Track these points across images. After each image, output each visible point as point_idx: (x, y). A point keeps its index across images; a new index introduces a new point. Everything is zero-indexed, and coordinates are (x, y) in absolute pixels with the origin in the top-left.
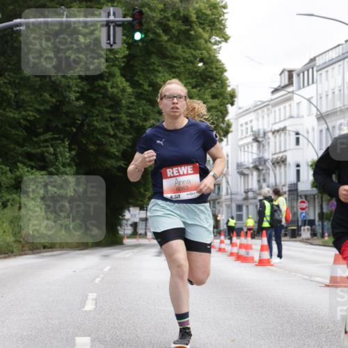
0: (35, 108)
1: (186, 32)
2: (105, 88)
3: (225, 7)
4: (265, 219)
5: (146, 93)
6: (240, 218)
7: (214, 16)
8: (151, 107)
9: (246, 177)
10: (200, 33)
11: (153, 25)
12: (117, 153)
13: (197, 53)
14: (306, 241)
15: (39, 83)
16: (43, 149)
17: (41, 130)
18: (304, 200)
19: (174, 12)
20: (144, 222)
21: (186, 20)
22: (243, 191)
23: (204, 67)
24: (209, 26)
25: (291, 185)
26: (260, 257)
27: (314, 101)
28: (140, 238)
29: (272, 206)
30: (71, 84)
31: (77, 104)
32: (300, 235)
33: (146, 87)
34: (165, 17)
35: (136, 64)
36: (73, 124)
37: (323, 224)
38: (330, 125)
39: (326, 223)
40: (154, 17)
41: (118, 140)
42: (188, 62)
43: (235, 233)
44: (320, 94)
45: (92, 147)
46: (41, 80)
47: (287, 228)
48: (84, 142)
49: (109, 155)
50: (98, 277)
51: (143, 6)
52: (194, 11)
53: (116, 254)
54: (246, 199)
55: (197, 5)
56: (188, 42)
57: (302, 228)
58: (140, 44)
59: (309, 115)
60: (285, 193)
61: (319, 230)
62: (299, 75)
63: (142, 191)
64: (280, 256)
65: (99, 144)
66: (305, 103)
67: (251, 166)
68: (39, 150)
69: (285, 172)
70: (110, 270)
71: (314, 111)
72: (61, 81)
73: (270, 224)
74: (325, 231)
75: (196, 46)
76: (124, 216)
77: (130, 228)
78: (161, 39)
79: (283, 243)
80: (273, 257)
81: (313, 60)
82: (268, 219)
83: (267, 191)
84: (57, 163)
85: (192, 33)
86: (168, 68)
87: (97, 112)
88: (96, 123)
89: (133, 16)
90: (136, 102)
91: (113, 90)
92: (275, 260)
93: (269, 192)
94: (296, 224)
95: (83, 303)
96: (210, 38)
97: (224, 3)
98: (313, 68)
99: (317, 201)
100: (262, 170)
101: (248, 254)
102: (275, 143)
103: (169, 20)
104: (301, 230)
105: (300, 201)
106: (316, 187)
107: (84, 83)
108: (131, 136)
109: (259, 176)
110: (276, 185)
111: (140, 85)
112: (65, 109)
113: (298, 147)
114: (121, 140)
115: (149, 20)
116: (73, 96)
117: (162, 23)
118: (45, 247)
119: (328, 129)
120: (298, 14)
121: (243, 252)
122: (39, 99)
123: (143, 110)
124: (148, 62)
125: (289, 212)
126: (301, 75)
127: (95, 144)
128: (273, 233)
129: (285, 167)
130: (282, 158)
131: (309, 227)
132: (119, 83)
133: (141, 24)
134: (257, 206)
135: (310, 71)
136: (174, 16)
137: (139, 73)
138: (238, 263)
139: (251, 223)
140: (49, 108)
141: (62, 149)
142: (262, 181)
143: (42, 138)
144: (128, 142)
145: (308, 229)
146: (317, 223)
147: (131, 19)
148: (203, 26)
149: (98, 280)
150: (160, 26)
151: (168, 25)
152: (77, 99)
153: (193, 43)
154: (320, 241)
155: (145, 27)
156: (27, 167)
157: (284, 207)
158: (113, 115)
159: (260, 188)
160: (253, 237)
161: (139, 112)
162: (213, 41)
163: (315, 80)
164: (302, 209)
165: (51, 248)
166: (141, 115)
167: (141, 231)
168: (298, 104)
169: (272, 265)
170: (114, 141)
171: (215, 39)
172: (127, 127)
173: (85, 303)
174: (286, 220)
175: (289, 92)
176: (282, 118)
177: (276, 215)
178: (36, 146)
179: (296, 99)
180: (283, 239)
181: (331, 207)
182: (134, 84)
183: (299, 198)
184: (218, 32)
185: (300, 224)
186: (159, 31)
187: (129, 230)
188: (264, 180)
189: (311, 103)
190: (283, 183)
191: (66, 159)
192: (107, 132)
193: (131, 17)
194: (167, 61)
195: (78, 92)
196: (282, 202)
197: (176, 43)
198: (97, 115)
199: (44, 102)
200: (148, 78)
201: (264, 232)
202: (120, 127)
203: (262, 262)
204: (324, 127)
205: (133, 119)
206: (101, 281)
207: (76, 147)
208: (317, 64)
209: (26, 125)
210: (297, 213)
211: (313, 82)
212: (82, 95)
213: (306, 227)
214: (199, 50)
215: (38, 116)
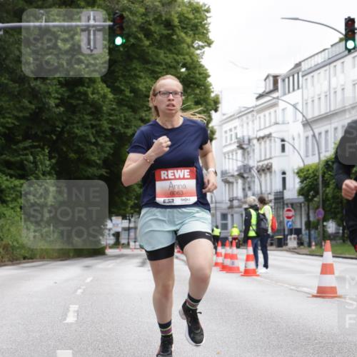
0: (14, 115)
1: (168, 37)
2: (85, 94)
3: (208, 11)
4: (251, 228)
5: (127, 99)
6: (225, 227)
7: (196, 21)
8: (132, 114)
9: (231, 185)
10: (182, 38)
11: (135, 30)
12: (98, 161)
13: (180, 58)
14: (292, 251)
15: (17, 89)
16: (22, 157)
17: (20, 138)
18: (290, 208)
19: (156, 16)
20: (127, 232)
21: (168, 24)
22: (227, 199)
23: (186, 73)
24: (192, 30)
25: (277, 193)
26: (246, 267)
27: (300, 107)
28: (122, 248)
29: (258, 215)
30: (50, 90)
31: (57, 110)
32: (287, 244)
33: (128, 93)
34: (147, 21)
35: (117, 70)
36: (53, 131)
37: (309, 233)
38: (317, 132)
39: (312, 232)
40: (135, 22)
41: (99, 148)
42: (170, 67)
43: (220, 243)
44: (306, 100)
45: (72, 155)
46: (19, 87)
47: (273, 237)
48: (65, 149)
49: (89, 163)
50: (80, 288)
51: (124, 10)
52: (177, 15)
53: (98, 264)
54: (231, 207)
55: (180, 9)
56: (170, 47)
57: (289, 237)
58: (122, 49)
59: (294, 122)
60: (271, 201)
61: (306, 239)
62: (284, 80)
63: (124, 199)
64: (266, 266)
65: (80, 151)
66: (290, 109)
67: (236, 173)
68: (18, 159)
69: (271, 179)
70: (92, 281)
71: (300, 117)
72: (40, 88)
73: (256, 233)
74: (312, 240)
75: (179, 51)
76: (107, 225)
77: (112, 237)
78: (142, 44)
79: (269, 252)
80: (259, 267)
81: (298, 65)
82: (255, 228)
83: (252, 199)
84: (37, 172)
85: (175, 37)
86: (151, 74)
87: (77, 119)
88: (76, 131)
89: (113, 20)
90: (118, 109)
91: (94, 96)
92: (261, 270)
93: (254, 200)
94: (282, 233)
95: (65, 316)
96: (193, 42)
97: (207, 7)
98: (298, 73)
99: (303, 209)
100: (248, 177)
101: (233, 264)
102: (260, 150)
103: (151, 25)
104: (287, 240)
105: (286, 209)
106: (302, 195)
107: (64, 89)
108: (113, 144)
109: (244, 184)
110: (261, 193)
111: (121, 92)
112: (44, 116)
113: (283, 154)
114: (103, 147)
115: (130, 24)
116: (52, 103)
117: (143, 27)
118: (25, 258)
119: (314, 136)
120: (283, 18)
121: (228, 262)
122: (17, 106)
123: (125, 117)
124: (129, 68)
125: (275, 220)
126: (287, 80)
127: (75, 152)
128: (259, 242)
129: (271, 175)
130: (267, 165)
131: (296, 236)
132: (100, 89)
133: (122, 28)
134: (242, 215)
135: (296, 76)
136: (156, 20)
137: (120, 79)
138: (224, 274)
139: (235, 232)
140: (28, 115)
141: (42, 157)
142: (247, 189)
143: (21, 145)
144: (109, 149)
145: (294, 238)
146: (303, 232)
147: (111, 23)
148: (185, 30)
149: (80, 291)
150: (141, 31)
151: (149, 29)
152: (57, 106)
153: (175, 49)
154: (306, 250)
155: (126, 31)
156: (6, 176)
157: (270, 216)
158: (94, 122)
159: (246, 196)
160: (238, 246)
161: (121, 119)
162: (196, 46)
163: (300, 86)
164: (289, 218)
165: (32, 258)
166: (123, 121)
167: (123, 241)
168: (283, 110)
169: (258, 275)
170: (95, 148)
171: (198, 43)
172: (108, 134)
173: (66, 315)
174: (272, 229)
175: (274, 98)
176: (267, 125)
177: (262, 224)
178: (16, 154)
179: (282, 105)
180: (269, 248)
181: (318, 215)
182: (116, 90)
183: (285, 206)
184: (201, 36)
185: (286, 233)
186: (141, 36)
187: (111, 240)
188: (250, 188)
189: (296, 109)
190: (269, 191)
191: (46, 167)
192: (88, 139)
193: (112, 21)
194: (149, 66)
195: (57, 98)
196: (267, 210)
197: (157, 48)
198: (78, 123)
199: (24, 108)
200: (129, 84)
201: (250, 241)
202: (102, 134)
203: (248, 273)
204: (310, 133)
205: (114, 126)
206: (82, 293)
207: (56, 155)
208: (303, 69)
209: (5, 133)
210: (283, 222)
211: (298, 88)
212: (62, 102)
213: (293, 236)
214: (182, 54)
215: (17, 123)
